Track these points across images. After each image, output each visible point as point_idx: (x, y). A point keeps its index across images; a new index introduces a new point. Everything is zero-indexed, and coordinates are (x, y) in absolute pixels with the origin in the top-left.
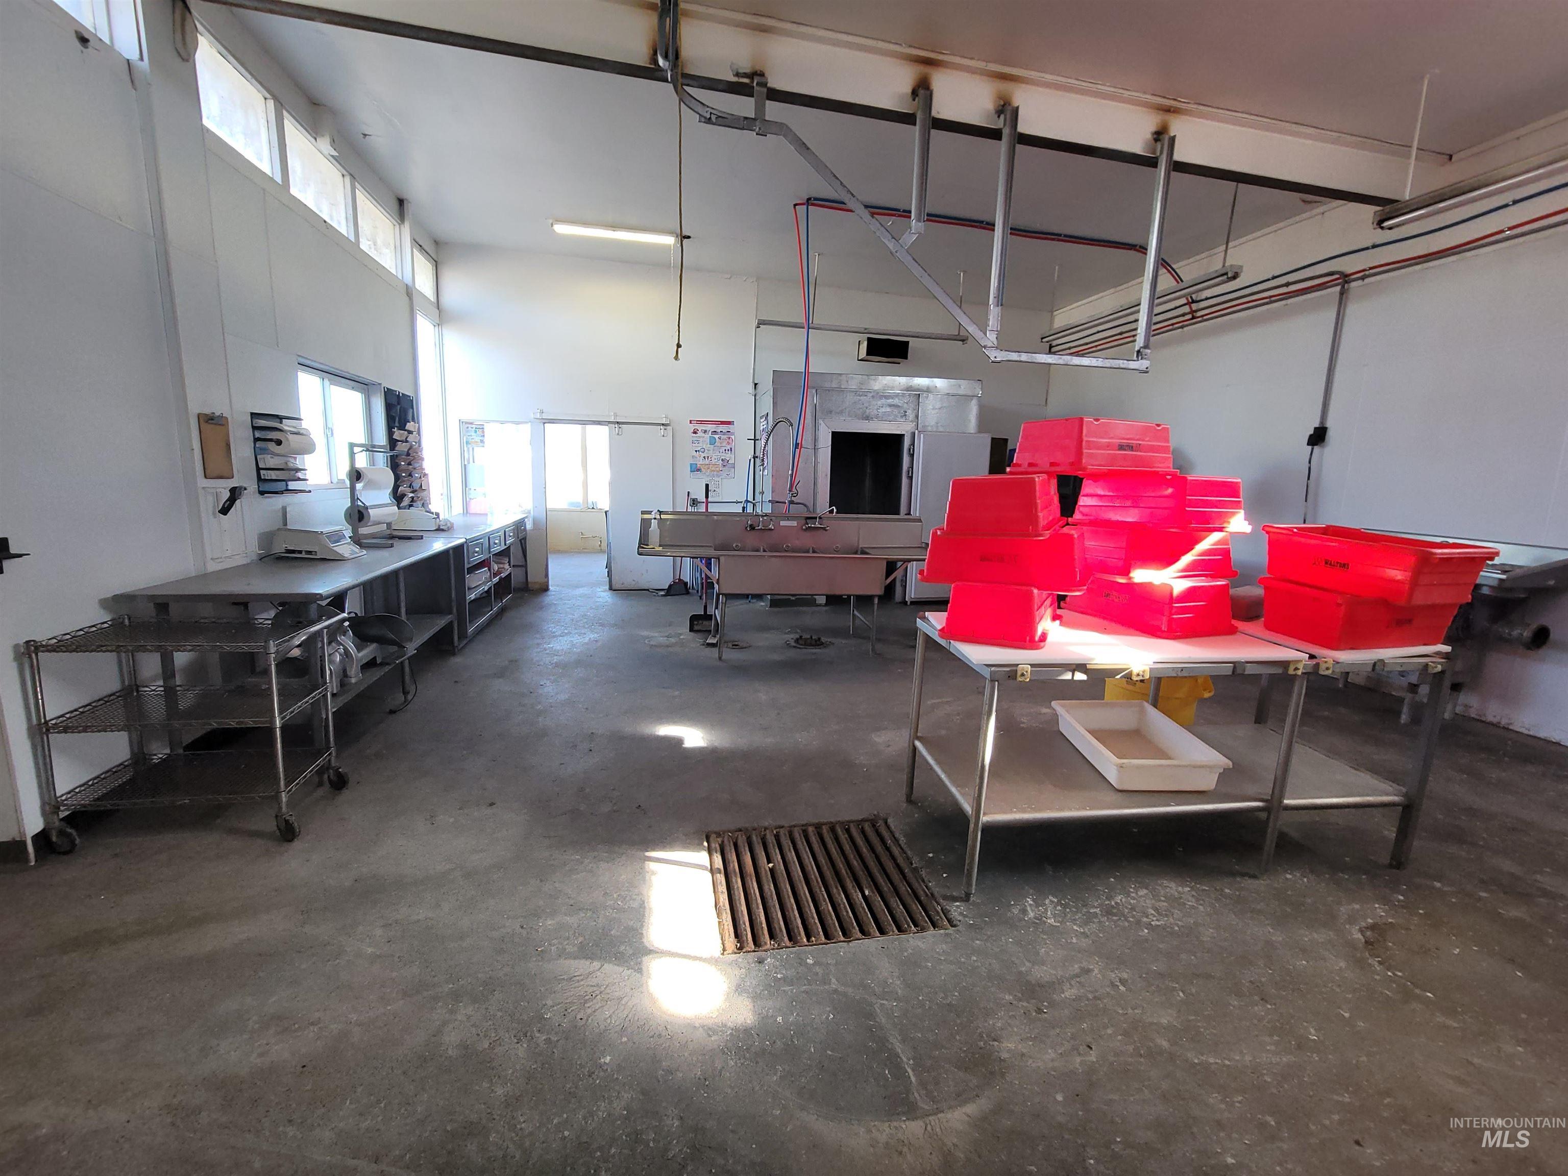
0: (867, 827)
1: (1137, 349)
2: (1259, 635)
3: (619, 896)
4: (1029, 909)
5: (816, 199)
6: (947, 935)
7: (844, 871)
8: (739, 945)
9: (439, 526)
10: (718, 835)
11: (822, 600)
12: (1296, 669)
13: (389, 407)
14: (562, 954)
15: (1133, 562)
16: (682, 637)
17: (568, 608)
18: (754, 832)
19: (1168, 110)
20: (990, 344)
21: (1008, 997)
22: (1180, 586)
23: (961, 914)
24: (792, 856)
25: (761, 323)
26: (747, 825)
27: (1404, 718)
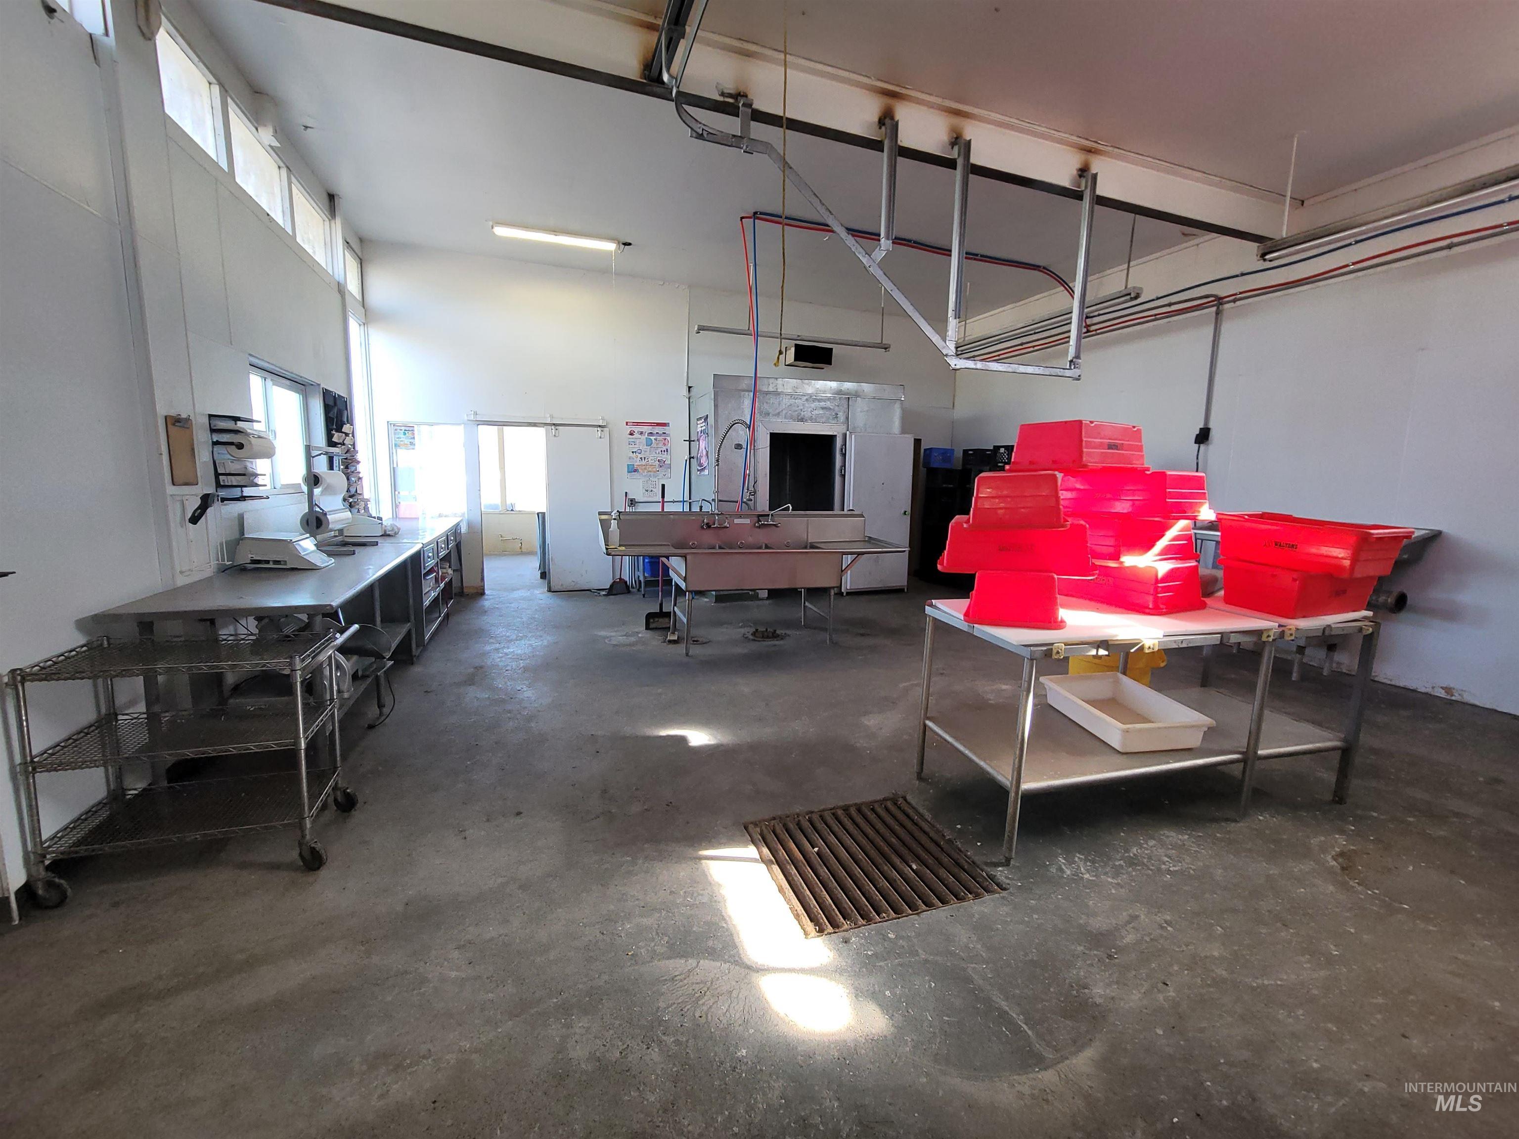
0: (889, 804)
1: (1070, 358)
2: (1222, 608)
3: (685, 892)
4: (1063, 867)
5: (761, 213)
6: (1003, 898)
7: (886, 849)
8: (817, 928)
9: (385, 531)
10: (756, 825)
11: (764, 594)
12: (1269, 636)
13: (327, 408)
14: (654, 955)
15: (1122, 549)
16: (640, 635)
17: (514, 611)
18: (788, 819)
19: (1089, 151)
20: (951, 353)
21: (1080, 948)
22: (1164, 568)
23: (1007, 878)
24: (832, 839)
25: (701, 329)
26: (779, 813)
27: (1295, 676)
